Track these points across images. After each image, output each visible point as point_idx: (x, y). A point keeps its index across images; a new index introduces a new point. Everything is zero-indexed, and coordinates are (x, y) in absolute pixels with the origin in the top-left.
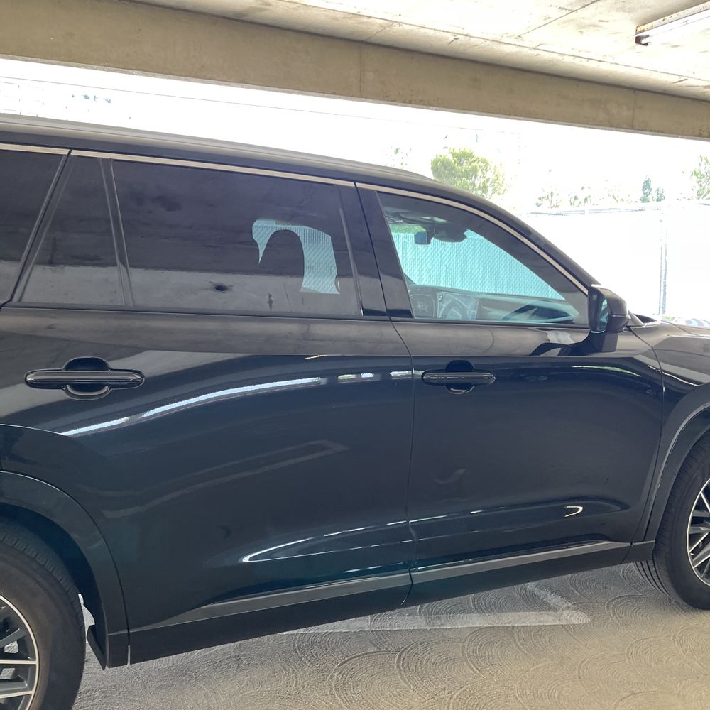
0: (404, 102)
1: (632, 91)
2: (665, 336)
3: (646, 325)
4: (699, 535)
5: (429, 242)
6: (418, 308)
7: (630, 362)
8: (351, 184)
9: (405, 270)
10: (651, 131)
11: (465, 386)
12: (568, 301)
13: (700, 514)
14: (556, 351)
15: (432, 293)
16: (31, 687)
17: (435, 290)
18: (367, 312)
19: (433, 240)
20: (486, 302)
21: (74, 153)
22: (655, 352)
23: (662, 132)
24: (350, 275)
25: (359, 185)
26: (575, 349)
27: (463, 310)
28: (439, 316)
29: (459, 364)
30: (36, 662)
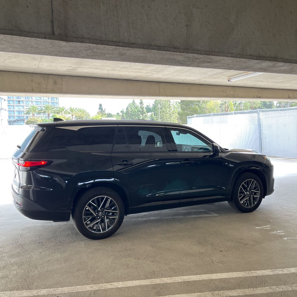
1: (233, 87)
2: (230, 153)
3: (226, 151)
4: (241, 196)
5: (179, 135)
6: (179, 149)
7: (222, 158)
8: (165, 127)
9: (175, 142)
11: (188, 163)
12: (209, 146)
13: (241, 191)
14: (208, 157)
15: (181, 146)
16: (117, 216)
17: (181, 145)
18: (169, 151)
19: (181, 134)
20: (193, 148)
21: (119, 126)
22: (227, 156)
24: (165, 143)
25: (166, 127)
26: (211, 156)
27: (188, 149)
28: (183, 151)
29: (187, 159)
30: (118, 212)
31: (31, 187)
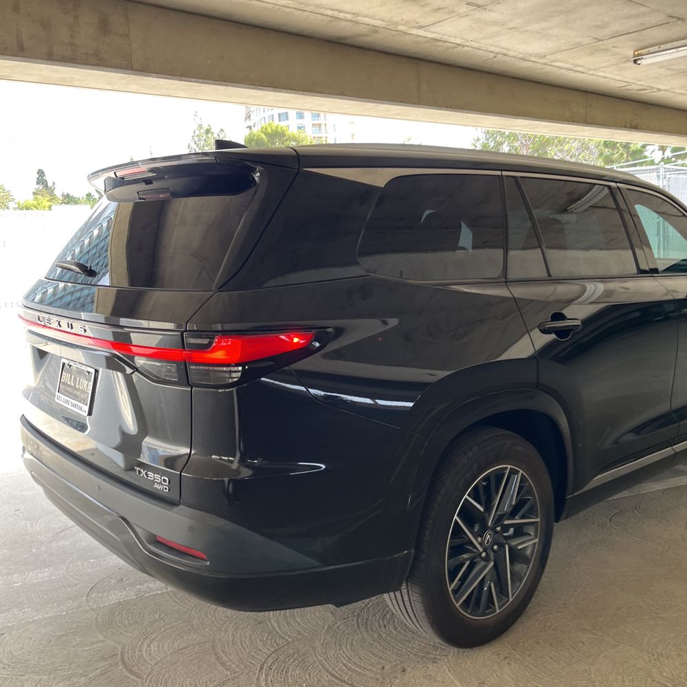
0: (447, 107)
1: (584, 94)
10: (597, 124)
16: (536, 537)
18: (641, 271)
21: (503, 173)
23: (604, 125)
30: (538, 520)
31: (232, 462)
